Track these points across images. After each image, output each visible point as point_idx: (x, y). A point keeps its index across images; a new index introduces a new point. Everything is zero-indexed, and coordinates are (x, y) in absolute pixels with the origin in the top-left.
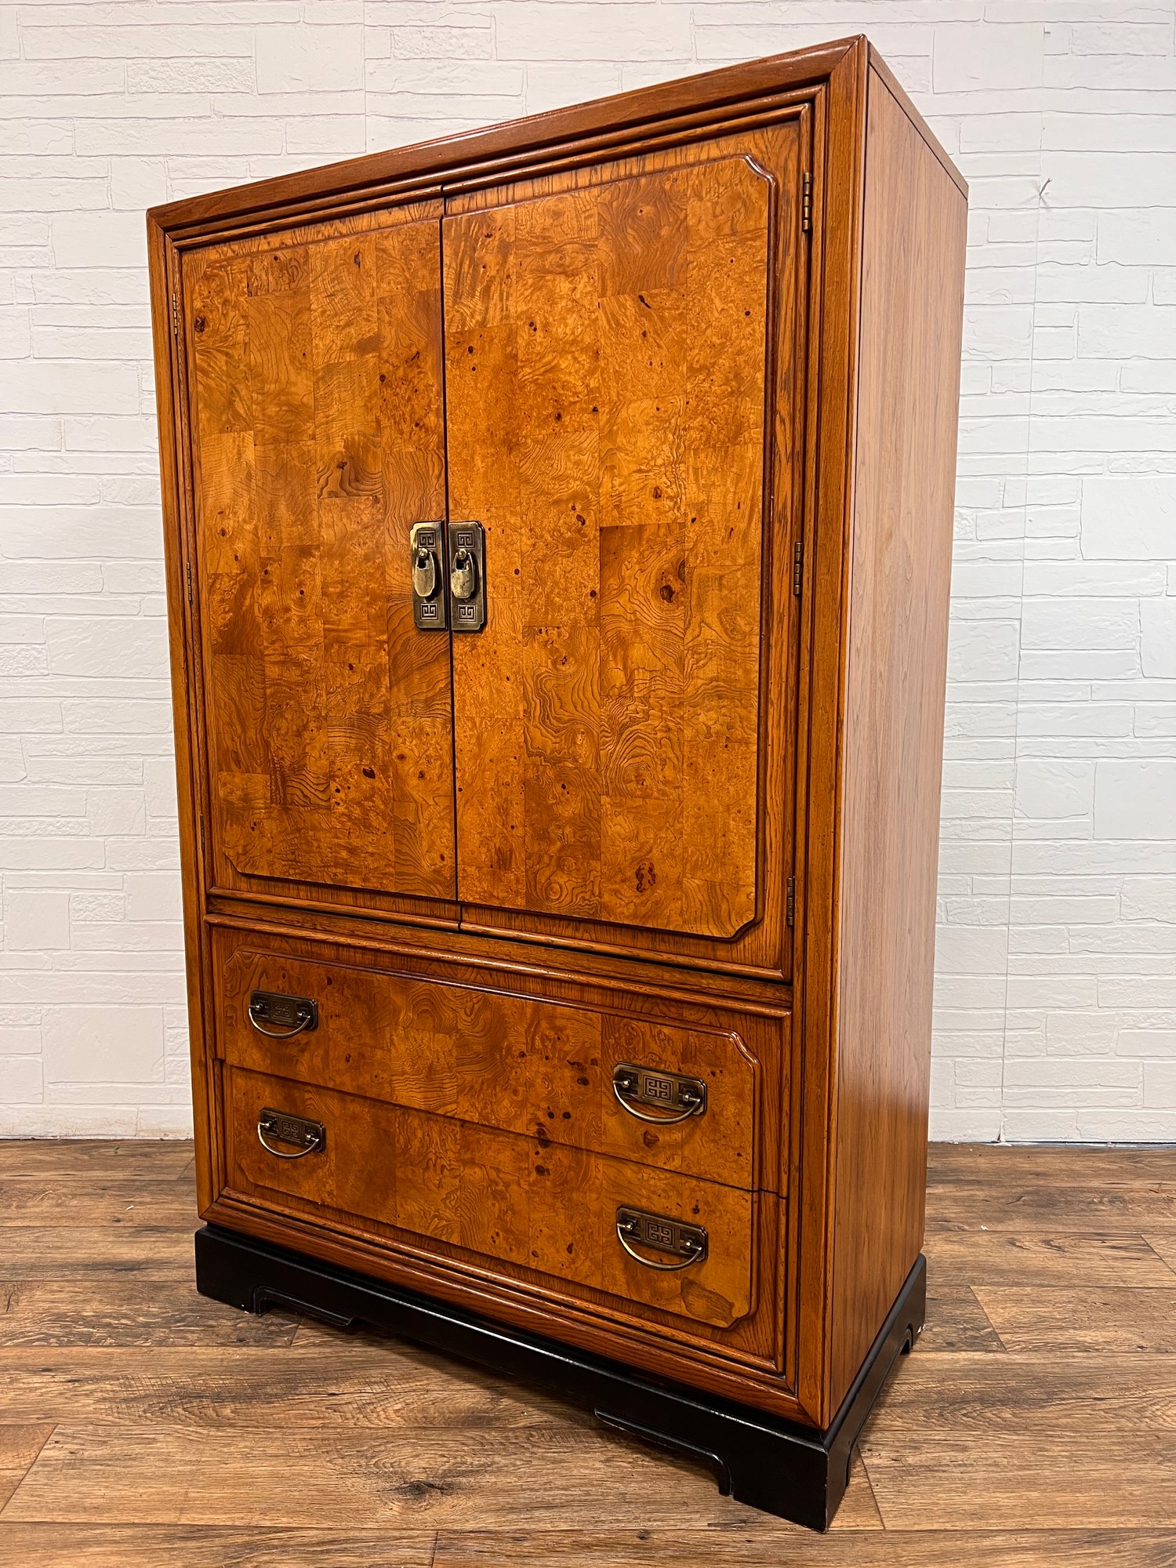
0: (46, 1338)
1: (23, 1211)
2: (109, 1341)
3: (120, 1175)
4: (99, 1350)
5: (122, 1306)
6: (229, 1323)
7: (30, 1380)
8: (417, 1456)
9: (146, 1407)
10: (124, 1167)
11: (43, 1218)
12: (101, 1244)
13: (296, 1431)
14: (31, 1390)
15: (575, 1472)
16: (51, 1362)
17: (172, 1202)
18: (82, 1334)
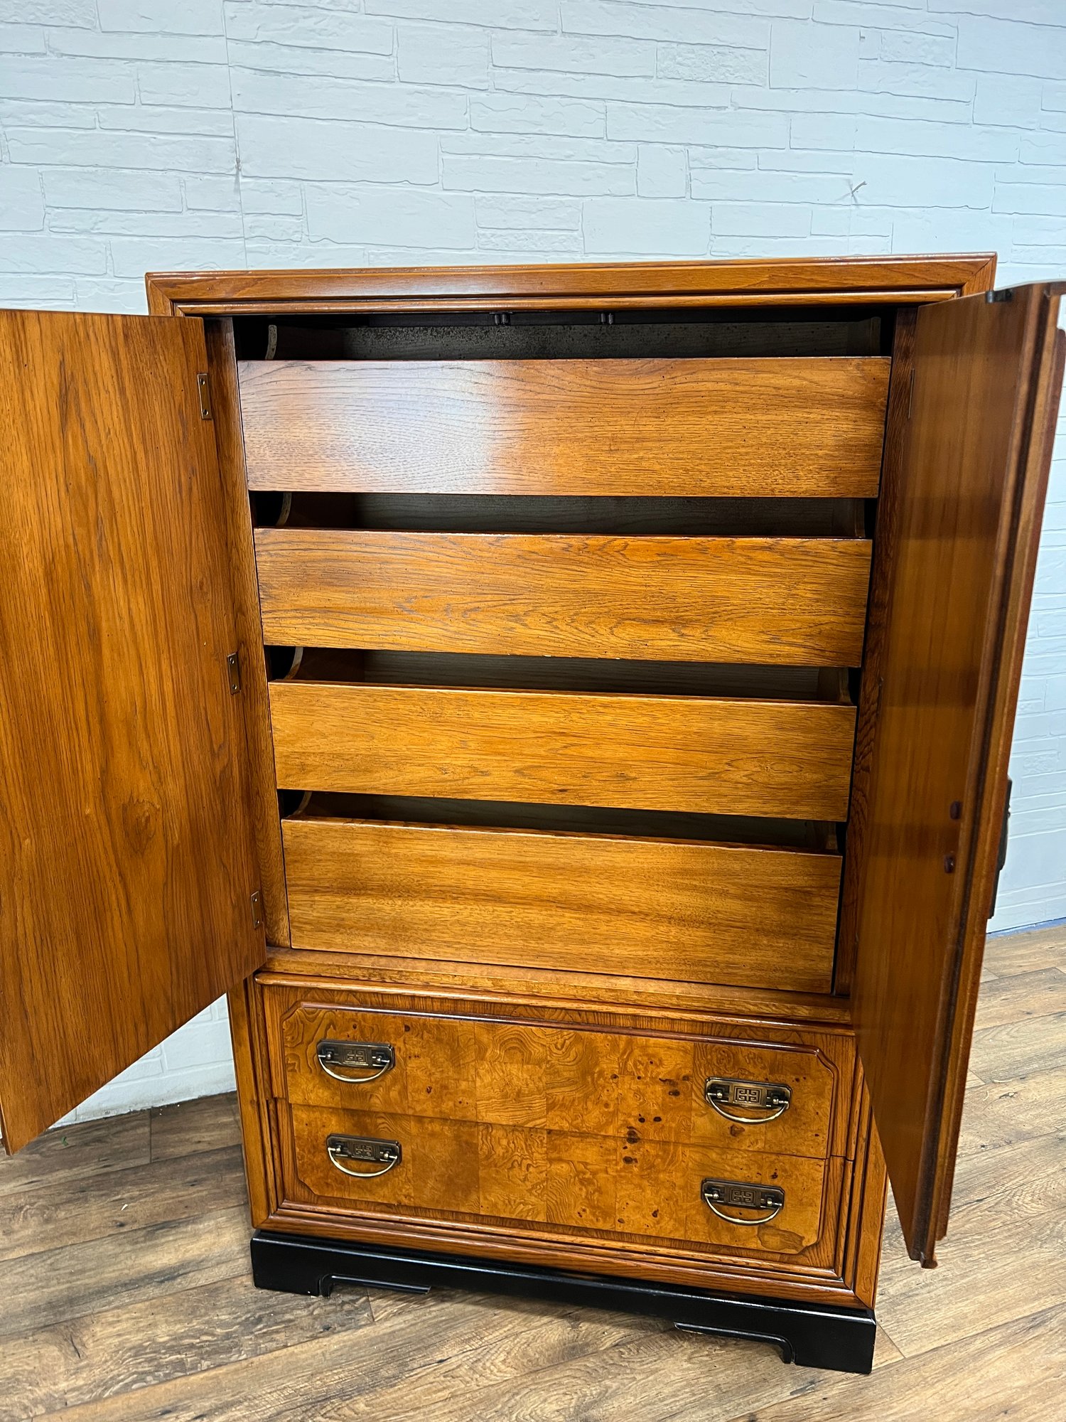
0: (142, 1376)
1: (16, 1237)
2: (205, 1364)
3: (88, 1170)
4: (202, 1376)
6: (305, 1313)
8: (545, 1400)
10: (86, 1160)
11: (43, 1240)
12: (122, 1257)
13: (433, 1407)
15: (673, 1378)
16: (165, 1404)
17: (162, 1190)
18: (171, 1362)
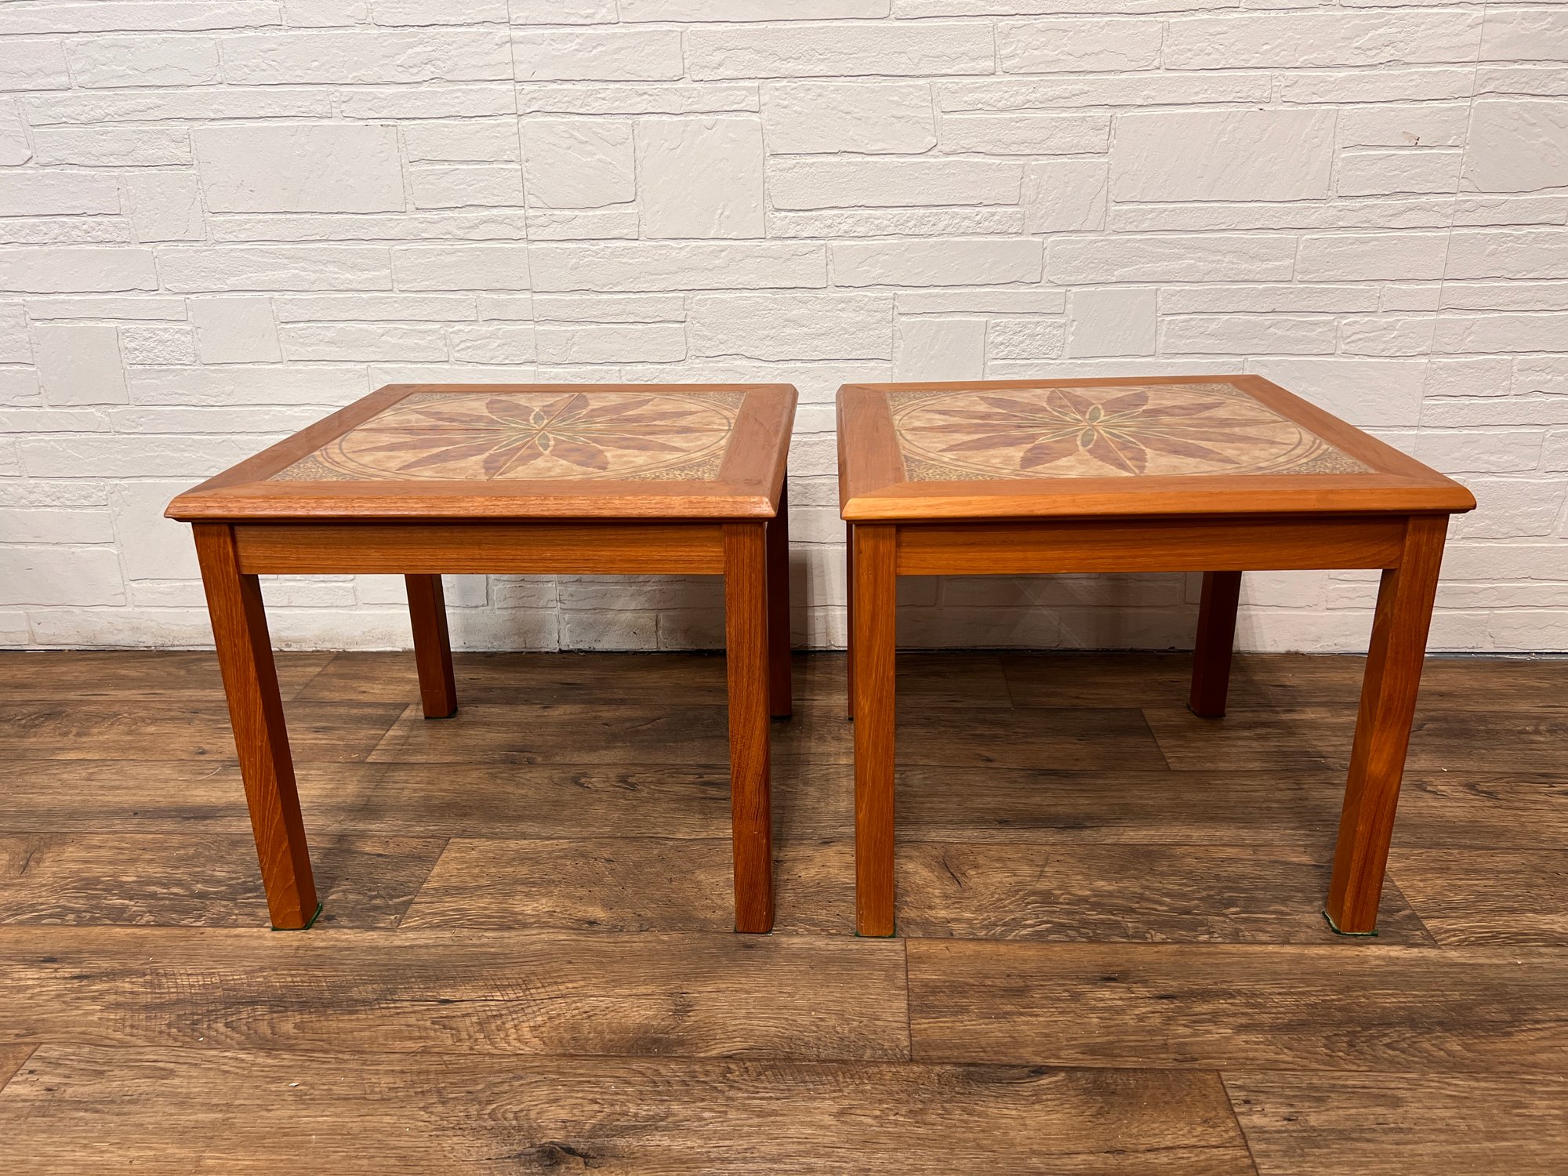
5: (177, 868)
7: (23, 975)
9: (173, 1017)
14: (21, 989)
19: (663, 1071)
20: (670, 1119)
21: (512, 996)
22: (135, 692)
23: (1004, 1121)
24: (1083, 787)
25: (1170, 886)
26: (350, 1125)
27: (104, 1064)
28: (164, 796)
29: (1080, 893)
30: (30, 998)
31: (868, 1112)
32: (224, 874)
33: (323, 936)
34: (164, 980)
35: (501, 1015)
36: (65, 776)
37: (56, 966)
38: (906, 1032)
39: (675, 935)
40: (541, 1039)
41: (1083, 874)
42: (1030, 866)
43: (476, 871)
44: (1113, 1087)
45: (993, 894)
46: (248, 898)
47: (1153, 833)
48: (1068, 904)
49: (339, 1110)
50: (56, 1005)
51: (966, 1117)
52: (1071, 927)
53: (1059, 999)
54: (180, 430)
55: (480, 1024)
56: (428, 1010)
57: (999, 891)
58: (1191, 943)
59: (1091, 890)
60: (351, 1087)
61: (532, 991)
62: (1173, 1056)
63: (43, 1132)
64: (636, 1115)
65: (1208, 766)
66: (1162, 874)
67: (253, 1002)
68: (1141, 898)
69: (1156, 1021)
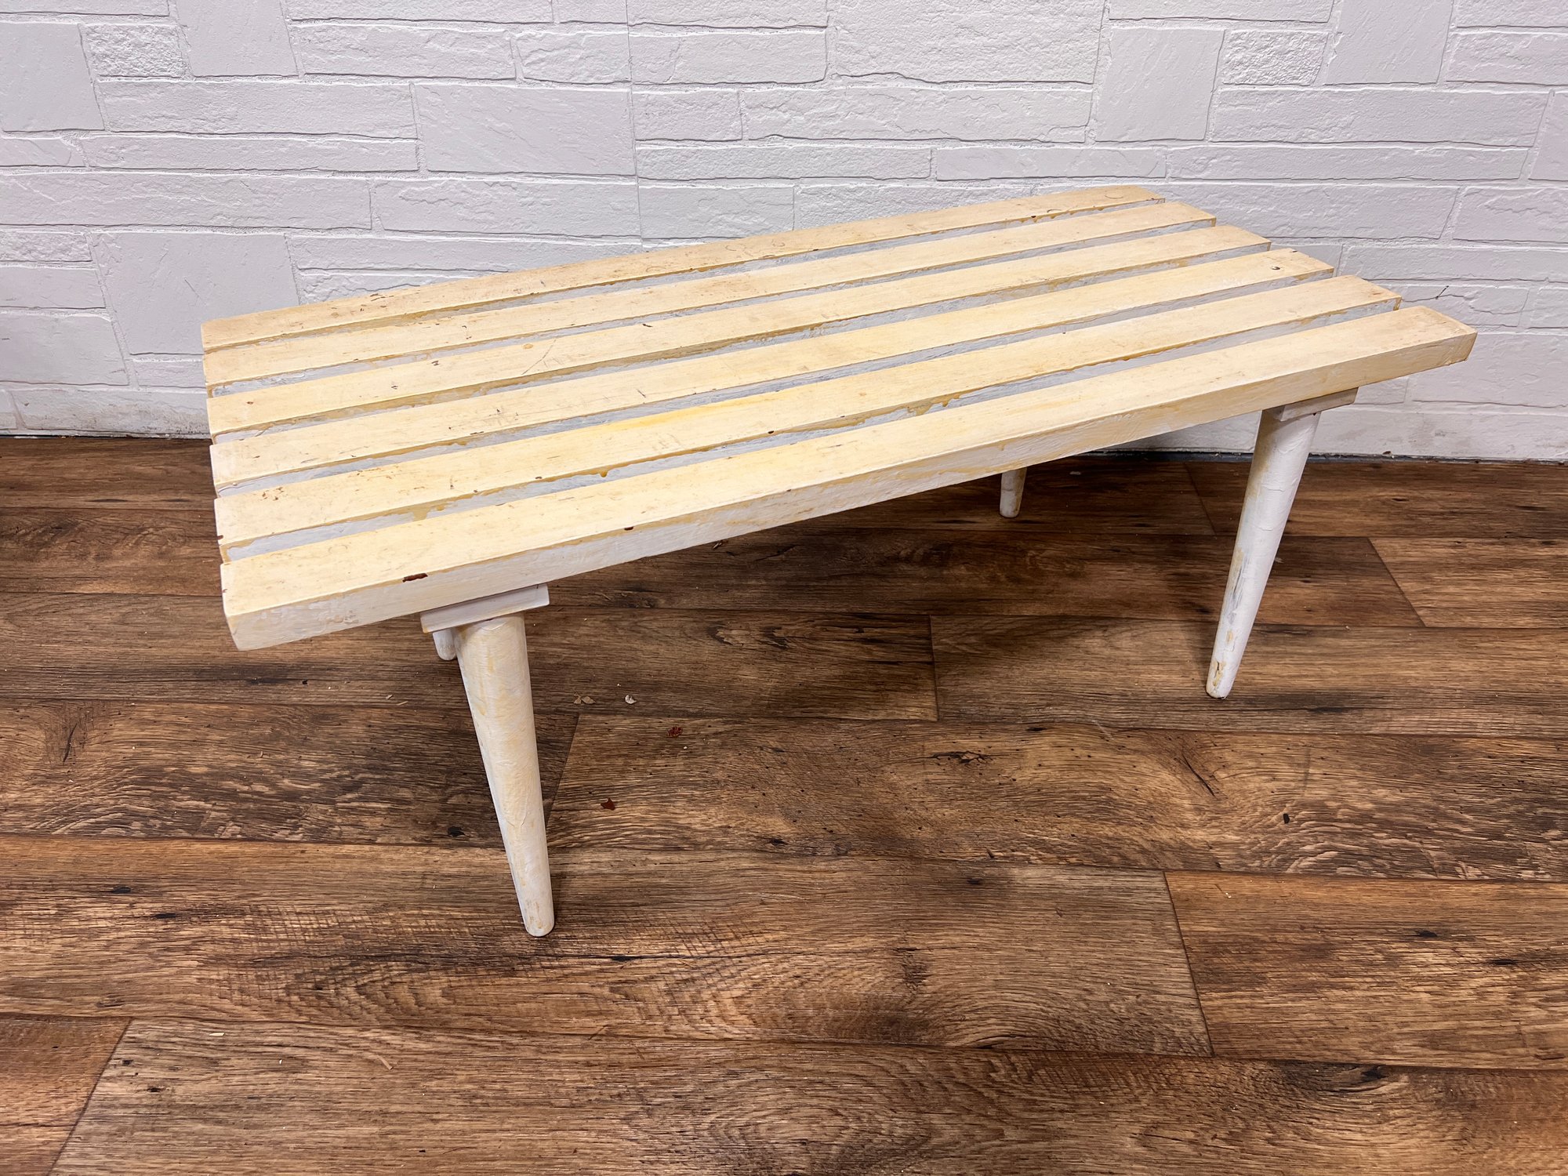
19: (912, 1069)
20: (935, 1141)
21: (701, 951)
22: (156, 497)
23: (1352, 1149)
24: (1325, 651)
25: (1468, 798)
26: (540, 1145)
27: (216, 1048)
28: (221, 650)
29: (1359, 805)
30: (107, 948)
31: (1178, 1135)
32: (312, 764)
33: (451, 859)
34: (269, 922)
35: (693, 980)
36: (93, 617)
37: (131, 899)
38: (1197, 1012)
39: (883, 863)
40: (750, 1016)
41: (1356, 777)
42: (1291, 765)
43: (620, 762)
44: (1470, 1097)
45: (1254, 807)
46: (351, 800)
47: (1426, 718)
48: (1349, 821)
49: (522, 1122)
50: (142, 960)
51: (1302, 1143)
52: (1362, 857)
53: (1371, 964)
54: (173, 165)
55: (669, 993)
56: (602, 971)
57: (1260, 801)
58: (1513, 881)
59: (1372, 802)
60: (529, 1086)
61: (725, 944)
62: (1533, 1051)
63: (157, 1154)
64: (891, 1133)
65: (1469, 621)
66: (1452, 779)
67: (384, 956)
68: (1438, 815)
69: (1499, 997)
